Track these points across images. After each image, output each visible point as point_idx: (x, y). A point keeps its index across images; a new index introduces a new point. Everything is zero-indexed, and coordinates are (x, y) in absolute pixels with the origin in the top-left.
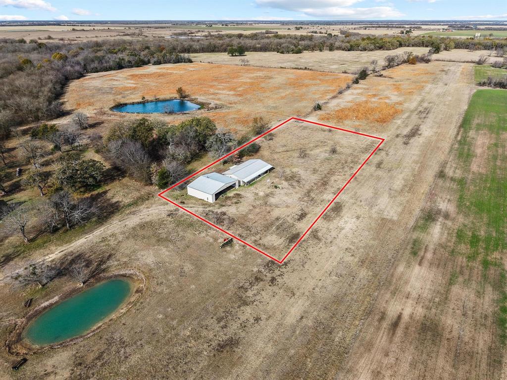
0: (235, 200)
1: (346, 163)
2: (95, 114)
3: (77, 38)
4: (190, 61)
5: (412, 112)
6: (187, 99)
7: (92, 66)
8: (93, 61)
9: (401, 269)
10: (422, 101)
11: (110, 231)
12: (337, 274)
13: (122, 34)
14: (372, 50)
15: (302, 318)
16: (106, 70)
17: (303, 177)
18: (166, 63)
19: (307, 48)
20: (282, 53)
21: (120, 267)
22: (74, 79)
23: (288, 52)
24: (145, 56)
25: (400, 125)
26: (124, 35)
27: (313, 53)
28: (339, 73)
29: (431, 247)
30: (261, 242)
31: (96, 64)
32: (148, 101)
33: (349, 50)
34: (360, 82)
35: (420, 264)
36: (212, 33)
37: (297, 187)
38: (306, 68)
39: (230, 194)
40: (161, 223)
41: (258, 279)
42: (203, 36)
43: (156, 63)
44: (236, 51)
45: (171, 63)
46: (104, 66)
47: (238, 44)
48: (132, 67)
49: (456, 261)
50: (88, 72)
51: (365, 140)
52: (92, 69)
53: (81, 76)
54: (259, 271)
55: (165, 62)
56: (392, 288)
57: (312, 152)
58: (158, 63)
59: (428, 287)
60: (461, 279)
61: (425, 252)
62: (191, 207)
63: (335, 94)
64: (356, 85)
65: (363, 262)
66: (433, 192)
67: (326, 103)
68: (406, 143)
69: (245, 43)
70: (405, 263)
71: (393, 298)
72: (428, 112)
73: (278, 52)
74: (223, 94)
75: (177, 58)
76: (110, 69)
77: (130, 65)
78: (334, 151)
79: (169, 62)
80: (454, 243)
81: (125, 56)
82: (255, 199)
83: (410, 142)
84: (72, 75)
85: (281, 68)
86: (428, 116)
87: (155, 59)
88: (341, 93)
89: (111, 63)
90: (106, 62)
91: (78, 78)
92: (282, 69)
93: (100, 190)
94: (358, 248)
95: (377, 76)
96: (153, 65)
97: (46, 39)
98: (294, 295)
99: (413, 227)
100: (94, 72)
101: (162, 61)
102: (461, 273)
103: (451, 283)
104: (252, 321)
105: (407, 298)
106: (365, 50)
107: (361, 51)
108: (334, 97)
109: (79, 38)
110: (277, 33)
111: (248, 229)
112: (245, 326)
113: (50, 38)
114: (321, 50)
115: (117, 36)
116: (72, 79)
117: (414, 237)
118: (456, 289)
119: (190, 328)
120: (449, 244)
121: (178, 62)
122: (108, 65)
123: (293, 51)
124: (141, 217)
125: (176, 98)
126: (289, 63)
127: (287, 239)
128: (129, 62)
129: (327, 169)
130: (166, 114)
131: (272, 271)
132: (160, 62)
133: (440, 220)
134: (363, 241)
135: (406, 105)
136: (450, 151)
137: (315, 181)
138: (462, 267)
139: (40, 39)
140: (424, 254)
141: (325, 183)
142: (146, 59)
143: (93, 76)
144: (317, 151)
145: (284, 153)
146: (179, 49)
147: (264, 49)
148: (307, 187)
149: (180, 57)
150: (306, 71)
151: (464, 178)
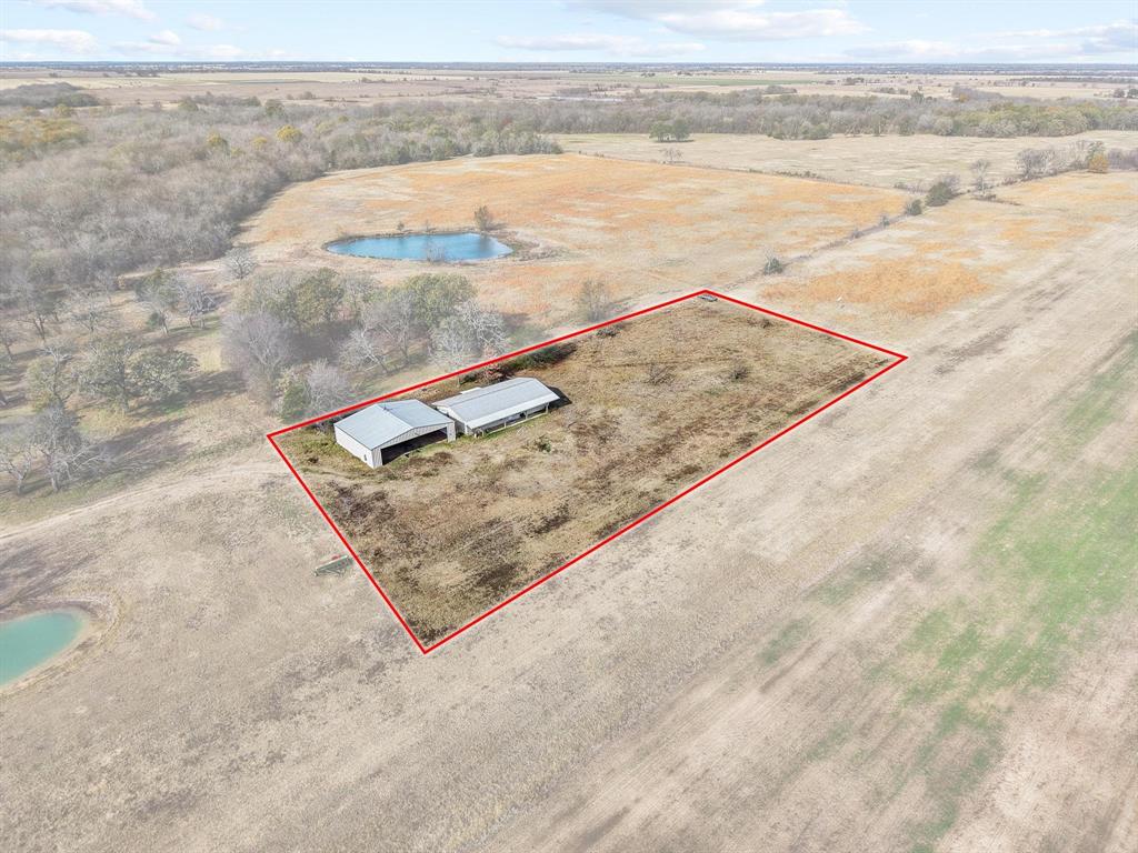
0: (426, 468)
1: (752, 405)
2: (291, 254)
3: (361, 97)
4: (557, 151)
5: (1016, 292)
6: (493, 232)
7: (346, 155)
8: (351, 144)
9: (706, 692)
10: (1064, 267)
11: (127, 505)
12: (535, 679)
13: (454, 90)
14: (1009, 135)
15: (378, 773)
16: (374, 163)
17: (623, 430)
18: (505, 153)
19: (842, 128)
20: (780, 137)
21: (86, 586)
22: (302, 180)
23: (795, 136)
24: (465, 136)
25: (959, 324)
26: (457, 93)
27: (854, 139)
28: (885, 188)
29: (829, 646)
30: (414, 574)
31: (355, 152)
32: (410, 234)
33: (949, 134)
34: (924, 212)
35: (765, 689)
36: (642, 91)
37: (591, 453)
38: (808, 174)
39: (428, 452)
40: (240, 500)
41: (344, 661)
42: (623, 97)
43: (481, 153)
44: (669, 130)
45: (514, 153)
46: (371, 157)
47: (683, 114)
48: (429, 159)
49: (871, 696)
50: (335, 166)
51: (839, 355)
52: (346, 161)
53: (317, 174)
54: (361, 644)
55: (503, 152)
56: (648, 739)
57: (687, 373)
58: (488, 152)
59: (746, 753)
60: (851, 747)
61: (801, 658)
62: (324, 473)
63: (839, 237)
64: (910, 220)
65: (619, 658)
66: (932, 503)
67: (805, 257)
68: (941, 371)
69: (699, 114)
70: (727, 679)
71: (632, 767)
72: (1063, 294)
73: (769, 136)
74: (575, 226)
75: (530, 143)
76: (383, 162)
77: (427, 156)
78: (740, 376)
79: (512, 152)
80: (897, 647)
81: (422, 137)
82: (476, 469)
83: (957, 368)
84: (299, 172)
85: (751, 171)
86: (1055, 304)
87: (482, 145)
88: (857, 237)
89: (387, 150)
90: (377, 148)
91: (311, 179)
92: (752, 174)
93: (173, 416)
94: (630, 622)
95: (982, 199)
96: (475, 156)
97: (302, 98)
98: (399, 712)
99: (812, 589)
100: (349, 169)
101: (495, 147)
102: (864, 731)
103: (815, 753)
104: (261, 759)
105: (672, 771)
106: (990, 133)
107: (980, 136)
108: (832, 246)
109: (366, 97)
110: (795, 91)
111: (407, 539)
112: (238, 769)
113: (309, 96)
114: (877, 134)
115: (442, 94)
116: (298, 181)
117: (798, 615)
118: (817, 774)
119: (119, 751)
120: (882, 647)
121: (532, 151)
122: (380, 153)
123: (806, 132)
124: (208, 483)
125: (471, 230)
126: (777, 162)
127: (480, 575)
128: (426, 148)
129: (692, 416)
130: (427, 264)
131: (388, 648)
132: (492, 150)
133: (900, 579)
134: (656, 607)
135: (1011, 274)
136: (1054, 402)
137: (641, 443)
138: (877, 715)
139: (290, 98)
140: (796, 663)
141: (663, 449)
142: (464, 144)
143: (342, 176)
144: (700, 371)
145: (620, 369)
146: (547, 124)
147: (743, 127)
148: (614, 455)
149: (536, 140)
150: (805, 181)
151: (1045, 474)
